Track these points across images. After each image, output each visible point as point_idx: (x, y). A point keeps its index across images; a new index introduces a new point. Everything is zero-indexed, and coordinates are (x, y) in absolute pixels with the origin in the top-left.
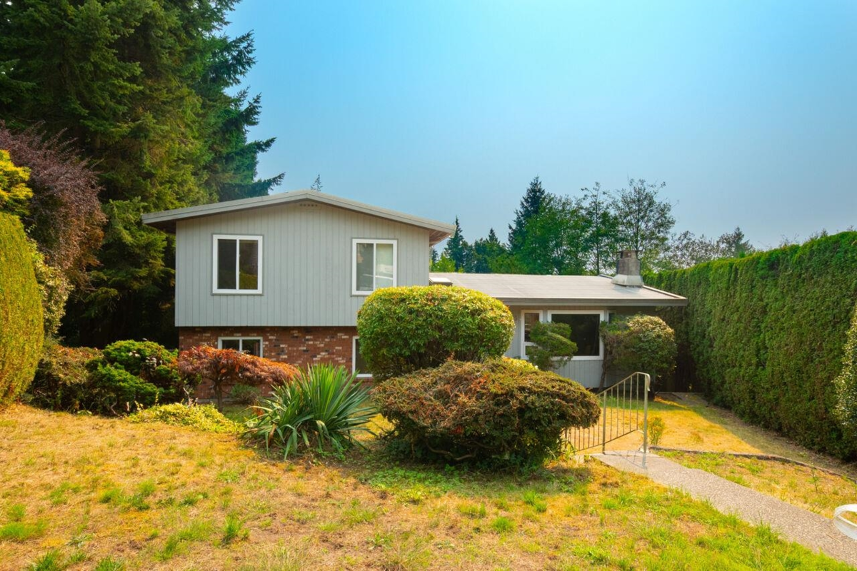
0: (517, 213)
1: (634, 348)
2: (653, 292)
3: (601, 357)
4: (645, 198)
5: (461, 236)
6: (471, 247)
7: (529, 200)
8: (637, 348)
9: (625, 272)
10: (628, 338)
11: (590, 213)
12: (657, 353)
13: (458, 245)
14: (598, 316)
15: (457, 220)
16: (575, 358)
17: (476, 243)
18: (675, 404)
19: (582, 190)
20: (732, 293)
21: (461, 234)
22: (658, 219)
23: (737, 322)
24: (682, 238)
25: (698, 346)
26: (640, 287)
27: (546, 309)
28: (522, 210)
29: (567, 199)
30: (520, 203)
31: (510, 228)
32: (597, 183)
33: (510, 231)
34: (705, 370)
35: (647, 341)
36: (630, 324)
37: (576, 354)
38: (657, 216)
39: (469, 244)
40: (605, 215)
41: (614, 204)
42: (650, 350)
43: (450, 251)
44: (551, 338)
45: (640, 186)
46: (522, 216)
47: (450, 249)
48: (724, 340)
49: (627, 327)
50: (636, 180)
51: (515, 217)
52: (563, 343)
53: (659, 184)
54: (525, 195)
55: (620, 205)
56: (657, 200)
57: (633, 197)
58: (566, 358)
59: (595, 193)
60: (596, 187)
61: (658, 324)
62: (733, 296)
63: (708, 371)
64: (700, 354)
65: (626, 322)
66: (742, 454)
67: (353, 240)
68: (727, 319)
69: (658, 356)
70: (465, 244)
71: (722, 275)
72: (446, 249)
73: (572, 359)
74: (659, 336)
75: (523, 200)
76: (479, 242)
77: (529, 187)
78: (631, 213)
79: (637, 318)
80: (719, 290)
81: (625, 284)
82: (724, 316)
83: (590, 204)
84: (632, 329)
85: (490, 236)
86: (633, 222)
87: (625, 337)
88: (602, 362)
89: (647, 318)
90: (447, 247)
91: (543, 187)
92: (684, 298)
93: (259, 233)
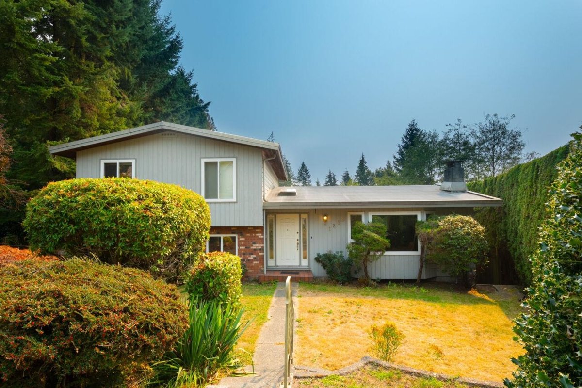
0: (399, 146)
1: (443, 244)
2: (471, 195)
3: (419, 252)
4: (499, 129)
5: (366, 167)
6: (373, 174)
7: (408, 137)
8: (445, 244)
9: (450, 180)
10: (438, 236)
11: (455, 143)
12: (466, 249)
13: (364, 172)
14: (416, 216)
15: (363, 156)
16: (387, 253)
17: (376, 171)
18: (486, 297)
19: (447, 125)
20: (535, 190)
21: (366, 165)
22: (510, 143)
23: (539, 219)
24: (530, 157)
25: (513, 242)
26: (463, 192)
27: (367, 211)
28: (403, 144)
29: (434, 133)
30: (401, 139)
31: (395, 157)
32: (459, 120)
33: (395, 160)
34: (519, 265)
35: (456, 238)
36: (441, 223)
37: (388, 249)
38: (509, 141)
39: (372, 172)
40: (466, 143)
41: (473, 134)
42: (458, 247)
43: (358, 177)
44: (366, 236)
45: (494, 119)
46: (403, 148)
47: (358, 175)
48: (529, 237)
49: (438, 226)
50: (492, 114)
51: (398, 149)
52: (375, 240)
53: (509, 117)
54: (405, 133)
55: (478, 134)
56: (509, 129)
57: (488, 128)
58: (379, 253)
59: (457, 127)
60: (457, 123)
61: (469, 222)
62: (535, 194)
63: (521, 266)
64: (515, 250)
65: (437, 221)
66: (467, 381)
67: (202, 159)
68: (530, 216)
69: (467, 252)
70: (369, 172)
71: (527, 174)
72: (356, 176)
73: (384, 254)
74: (468, 234)
75: (403, 137)
76: (379, 170)
77: (408, 127)
78: (487, 140)
79: (450, 218)
80: (525, 189)
81: (449, 190)
82: (529, 214)
83: (454, 136)
84: (442, 227)
85: (387, 166)
86: (490, 147)
87: (434, 234)
88: (420, 257)
89: (458, 217)
90: (356, 174)
91: (418, 126)
92: (499, 199)
93: (133, 157)
